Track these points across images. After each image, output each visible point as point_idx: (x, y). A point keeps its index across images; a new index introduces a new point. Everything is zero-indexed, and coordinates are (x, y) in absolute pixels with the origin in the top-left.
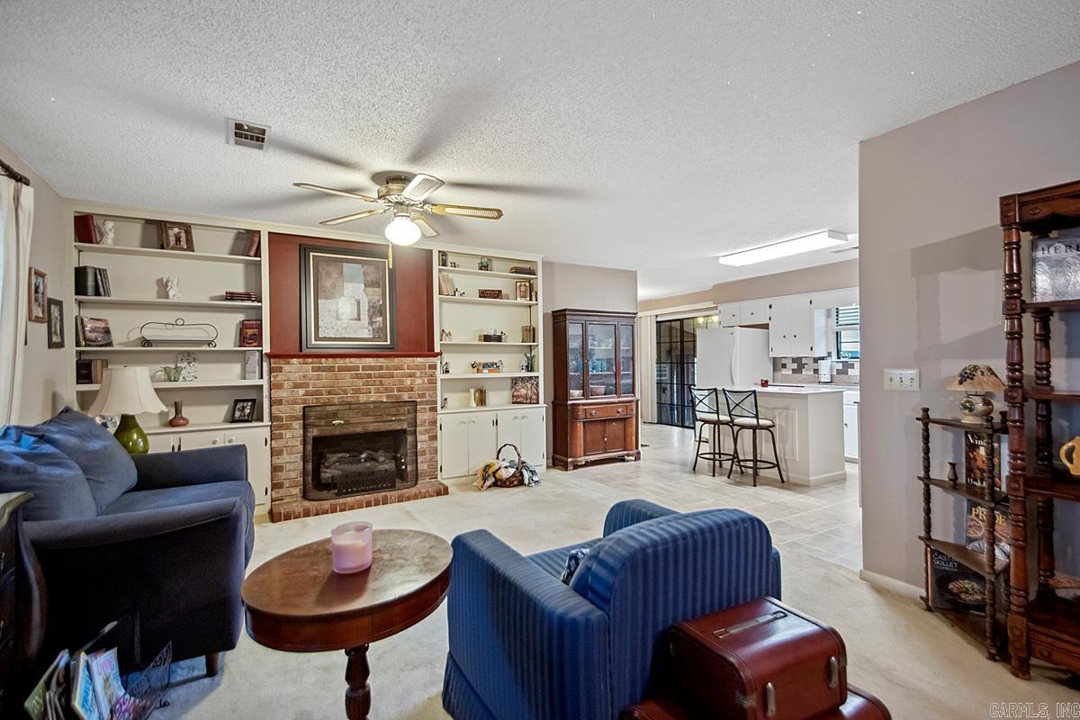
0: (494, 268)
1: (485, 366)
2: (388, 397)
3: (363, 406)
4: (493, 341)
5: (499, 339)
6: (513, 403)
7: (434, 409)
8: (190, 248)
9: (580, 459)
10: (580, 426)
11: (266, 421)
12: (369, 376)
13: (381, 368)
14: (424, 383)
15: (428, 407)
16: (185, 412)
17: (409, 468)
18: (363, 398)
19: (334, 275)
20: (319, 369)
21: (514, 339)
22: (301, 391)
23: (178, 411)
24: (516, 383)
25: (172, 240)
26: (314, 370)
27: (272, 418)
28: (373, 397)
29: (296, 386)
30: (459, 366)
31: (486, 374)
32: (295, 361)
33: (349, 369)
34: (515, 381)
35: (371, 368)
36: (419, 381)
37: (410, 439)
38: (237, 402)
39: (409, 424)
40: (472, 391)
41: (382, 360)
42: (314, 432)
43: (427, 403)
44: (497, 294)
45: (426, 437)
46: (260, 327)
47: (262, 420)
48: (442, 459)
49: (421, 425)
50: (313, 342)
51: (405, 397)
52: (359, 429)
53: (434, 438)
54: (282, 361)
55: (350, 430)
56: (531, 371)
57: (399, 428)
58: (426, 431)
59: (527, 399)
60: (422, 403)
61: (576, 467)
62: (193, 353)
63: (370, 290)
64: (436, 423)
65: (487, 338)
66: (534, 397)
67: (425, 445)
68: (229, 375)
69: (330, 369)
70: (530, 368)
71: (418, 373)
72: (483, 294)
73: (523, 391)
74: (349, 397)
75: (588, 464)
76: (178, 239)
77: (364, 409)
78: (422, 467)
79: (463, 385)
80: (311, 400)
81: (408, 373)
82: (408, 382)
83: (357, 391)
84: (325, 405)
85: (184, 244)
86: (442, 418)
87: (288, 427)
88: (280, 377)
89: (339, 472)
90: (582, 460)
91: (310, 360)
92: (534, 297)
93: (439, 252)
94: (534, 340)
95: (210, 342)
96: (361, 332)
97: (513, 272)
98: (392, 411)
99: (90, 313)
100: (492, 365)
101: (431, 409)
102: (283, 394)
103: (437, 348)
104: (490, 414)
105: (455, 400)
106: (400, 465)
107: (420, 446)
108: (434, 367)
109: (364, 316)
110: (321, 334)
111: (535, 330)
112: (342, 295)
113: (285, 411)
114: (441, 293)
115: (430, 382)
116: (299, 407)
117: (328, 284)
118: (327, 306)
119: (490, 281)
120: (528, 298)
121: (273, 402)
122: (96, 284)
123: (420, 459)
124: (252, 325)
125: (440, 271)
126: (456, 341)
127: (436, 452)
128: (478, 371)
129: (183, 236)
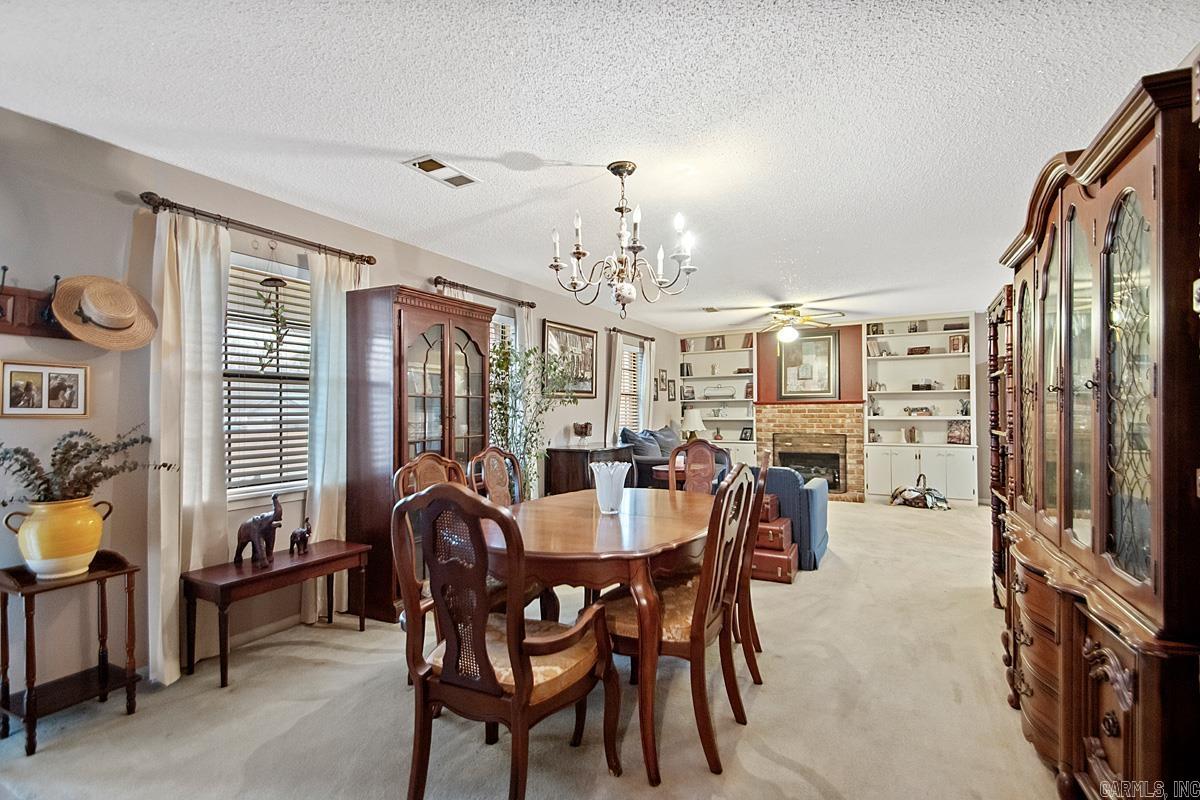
0: (927, 329)
1: (915, 410)
2: (825, 431)
4: (922, 389)
5: (929, 387)
6: (949, 443)
7: (862, 442)
8: (724, 348)
11: (755, 441)
12: (813, 416)
13: (821, 411)
14: (852, 422)
15: (856, 440)
16: (721, 433)
17: (842, 481)
18: (808, 431)
19: (797, 351)
20: (781, 412)
21: (949, 386)
22: (772, 424)
23: (718, 432)
24: (951, 426)
25: (717, 345)
26: (779, 412)
27: (758, 439)
28: (815, 430)
29: (769, 421)
30: (891, 410)
31: (914, 416)
32: (768, 406)
33: (800, 412)
34: (951, 423)
35: (813, 411)
36: (849, 421)
37: (841, 461)
38: (743, 429)
39: (841, 450)
40: (903, 430)
41: (821, 405)
42: (779, 449)
43: (854, 436)
44: (925, 350)
45: (854, 461)
46: (752, 387)
47: (753, 440)
48: (868, 479)
49: (851, 453)
51: (838, 431)
52: (806, 451)
53: (862, 462)
54: (761, 407)
55: (799, 450)
56: (966, 414)
57: (832, 452)
58: (854, 457)
59: (960, 440)
60: (850, 436)
62: (727, 402)
63: (819, 358)
64: (862, 451)
65: (916, 387)
66: (967, 438)
67: (853, 467)
68: (742, 414)
69: (788, 411)
70: (966, 412)
71: (848, 415)
72: (912, 352)
73: (957, 433)
74: (800, 429)
76: (719, 344)
77: (808, 437)
78: (851, 481)
79: (894, 424)
80: (777, 430)
81: (843, 418)
82: (840, 421)
83: (805, 426)
84: (785, 433)
85: (721, 345)
86: (869, 448)
87: (765, 445)
88: (761, 416)
91: (774, 406)
92: (966, 349)
93: (868, 325)
94: (968, 388)
95: (732, 396)
96: (813, 387)
97: (945, 329)
98: (828, 440)
99: (687, 384)
100: (922, 409)
101: (858, 442)
102: (762, 425)
103: (865, 397)
104: (913, 449)
105: (886, 436)
106: (835, 477)
107: (848, 467)
108: (862, 411)
109: (816, 377)
110: (788, 389)
111: (968, 377)
112: (801, 363)
113: (763, 436)
114: (869, 355)
115: (858, 422)
116: (771, 434)
117: (793, 358)
118: (792, 371)
119: (918, 341)
120: (961, 350)
121: (757, 430)
122: (685, 370)
123: (849, 476)
124: (749, 386)
125: (868, 339)
126: (888, 391)
127: (863, 472)
128: (910, 415)
129: (721, 342)
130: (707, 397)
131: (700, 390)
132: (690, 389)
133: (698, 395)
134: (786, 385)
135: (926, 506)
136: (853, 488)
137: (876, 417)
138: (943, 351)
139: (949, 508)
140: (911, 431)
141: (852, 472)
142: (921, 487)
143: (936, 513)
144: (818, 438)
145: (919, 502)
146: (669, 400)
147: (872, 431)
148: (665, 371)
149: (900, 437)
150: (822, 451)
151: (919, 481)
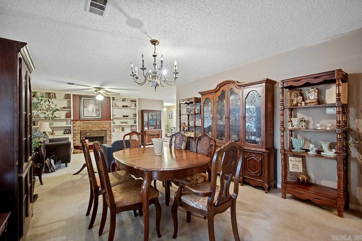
0: (126, 101)
1: (124, 122)
2: (100, 129)
5: (127, 116)
7: (111, 132)
8: (55, 98)
10: (147, 136)
12: (95, 125)
13: (98, 123)
14: (108, 126)
16: (54, 132)
18: (94, 129)
19: (87, 103)
20: (84, 123)
21: (131, 116)
22: (80, 128)
23: (53, 132)
25: (52, 96)
27: (74, 133)
28: (96, 129)
29: (79, 127)
30: (118, 123)
31: (124, 124)
32: (78, 121)
33: (91, 123)
34: (132, 126)
35: (95, 123)
36: (107, 126)
37: (105, 138)
38: (65, 130)
39: (105, 135)
40: (121, 128)
41: (98, 121)
42: (83, 136)
43: (109, 130)
44: (127, 106)
45: (109, 138)
46: (71, 114)
47: (71, 134)
49: (108, 135)
50: (83, 117)
51: (104, 129)
52: (93, 136)
53: (111, 138)
54: (76, 121)
55: (91, 136)
57: (102, 136)
58: (109, 137)
59: (134, 130)
60: (108, 130)
63: (96, 106)
64: (111, 135)
65: (124, 116)
68: (64, 124)
69: (87, 123)
70: (135, 123)
71: (107, 124)
72: (123, 106)
73: (133, 128)
74: (91, 129)
76: (53, 96)
77: (94, 132)
79: (118, 126)
80: (82, 130)
81: (105, 124)
82: (105, 126)
84: (85, 131)
85: (54, 97)
86: (112, 134)
87: (77, 135)
88: (75, 125)
90: (147, 144)
91: (82, 121)
92: (136, 107)
93: (112, 98)
94: (136, 117)
95: (59, 117)
96: (94, 115)
97: (130, 101)
98: (101, 132)
101: (110, 132)
102: (75, 128)
103: (112, 119)
105: (116, 130)
107: (107, 140)
108: (111, 123)
110: (85, 116)
111: (136, 114)
112: (89, 107)
113: (76, 132)
114: (112, 106)
115: (110, 126)
116: (79, 131)
117: (86, 105)
118: (85, 110)
119: (125, 104)
120: (134, 107)
121: (73, 130)
123: (107, 143)
125: (112, 101)
126: (117, 117)
128: (122, 124)
129: (54, 95)
134: (84, 114)
137: (114, 125)
138: (130, 107)
140: (123, 128)
141: (108, 141)
144: (97, 132)
149: (120, 130)
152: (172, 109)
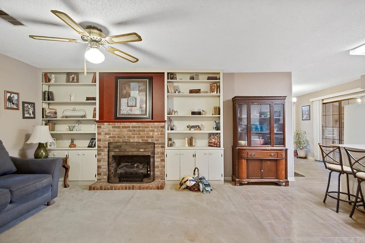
0: (200, 78)
1: (193, 127)
2: (142, 140)
3: (132, 144)
4: (197, 114)
5: (199, 113)
6: (209, 146)
7: (164, 147)
8: (78, 82)
9: (244, 180)
10: (244, 162)
11: (96, 148)
12: (134, 131)
13: (139, 127)
14: (158, 134)
15: (160, 146)
17: (151, 173)
18: (132, 140)
19: (127, 88)
20: (114, 127)
21: (210, 113)
22: (108, 136)
23: (72, 142)
24: (210, 136)
27: (99, 147)
28: (136, 140)
29: (106, 134)
30: (180, 127)
31: (193, 131)
32: (105, 124)
33: (126, 127)
34: (210, 135)
35: (135, 127)
36: (156, 134)
37: (152, 160)
38: (92, 139)
39: (151, 153)
40: (187, 139)
41: (139, 123)
42: (112, 154)
43: (159, 144)
44: (198, 91)
45: (159, 160)
48: (167, 171)
49: (157, 154)
51: (150, 140)
52: (130, 154)
53: (163, 160)
54: (101, 124)
55: (126, 154)
56: (218, 130)
57: (147, 154)
58: (159, 157)
59: (215, 145)
60: (157, 144)
61: (241, 184)
62: (81, 120)
63: (141, 93)
64: (164, 153)
65: (193, 113)
66: (218, 144)
67: (158, 163)
69: (119, 127)
70: (218, 128)
71: (156, 130)
72: (191, 92)
73: (213, 140)
74: (126, 139)
75: (249, 184)
76: (73, 79)
77: (131, 145)
78: (157, 173)
79: (182, 135)
80: (111, 140)
81: (151, 130)
82: (151, 134)
83: (129, 137)
84: (116, 142)
86: (168, 151)
87: (103, 151)
88: (101, 130)
89: (124, 171)
90: (246, 181)
91: (111, 123)
92: (218, 91)
93: (168, 73)
94: (219, 114)
95: (84, 116)
96: (136, 111)
97: (208, 79)
98: (144, 147)
99: (51, 107)
100: (196, 126)
101: (162, 147)
102: (101, 137)
103: (166, 119)
104: (191, 151)
105: (178, 142)
106: (148, 171)
107: (156, 163)
108: (163, 127)
109: (138, 105)
110: (122, 112)
111: (219, 109)
112: (130, 96)
113: (102, 144)
114: (168, 92)
115: (161, 134)
116: (107, 143)
117: (125, 92)
118: (124, 101)
119: (195, 85)
120: (216, 92)
121: (98, 140)
122: (48, 97)
123: (156, 170)
124: (95, 110)
125: (168, 82)
126: (180, 115)
127: (164, 167)
128: (190, 130)
129: (76, 77)
130: (67, 117)
131: (61, 111)
132: (54, 111)
133: (59, 116)
134: (120, 110)
135: (199, 190)
136: (158, 177)
137: (172, 131)
138: (207, 92)
139: (211, 190)
140: (190, 139)
142: (196, 176)
143: (205, 195)
144: (138, 145)
145: (195, 188)
146: (24, 117)
147: (170, 139)
148: (17, 94)
149: (185, 143)
150: (140, 154)
151: (195, 171)
152: (311, 100)
